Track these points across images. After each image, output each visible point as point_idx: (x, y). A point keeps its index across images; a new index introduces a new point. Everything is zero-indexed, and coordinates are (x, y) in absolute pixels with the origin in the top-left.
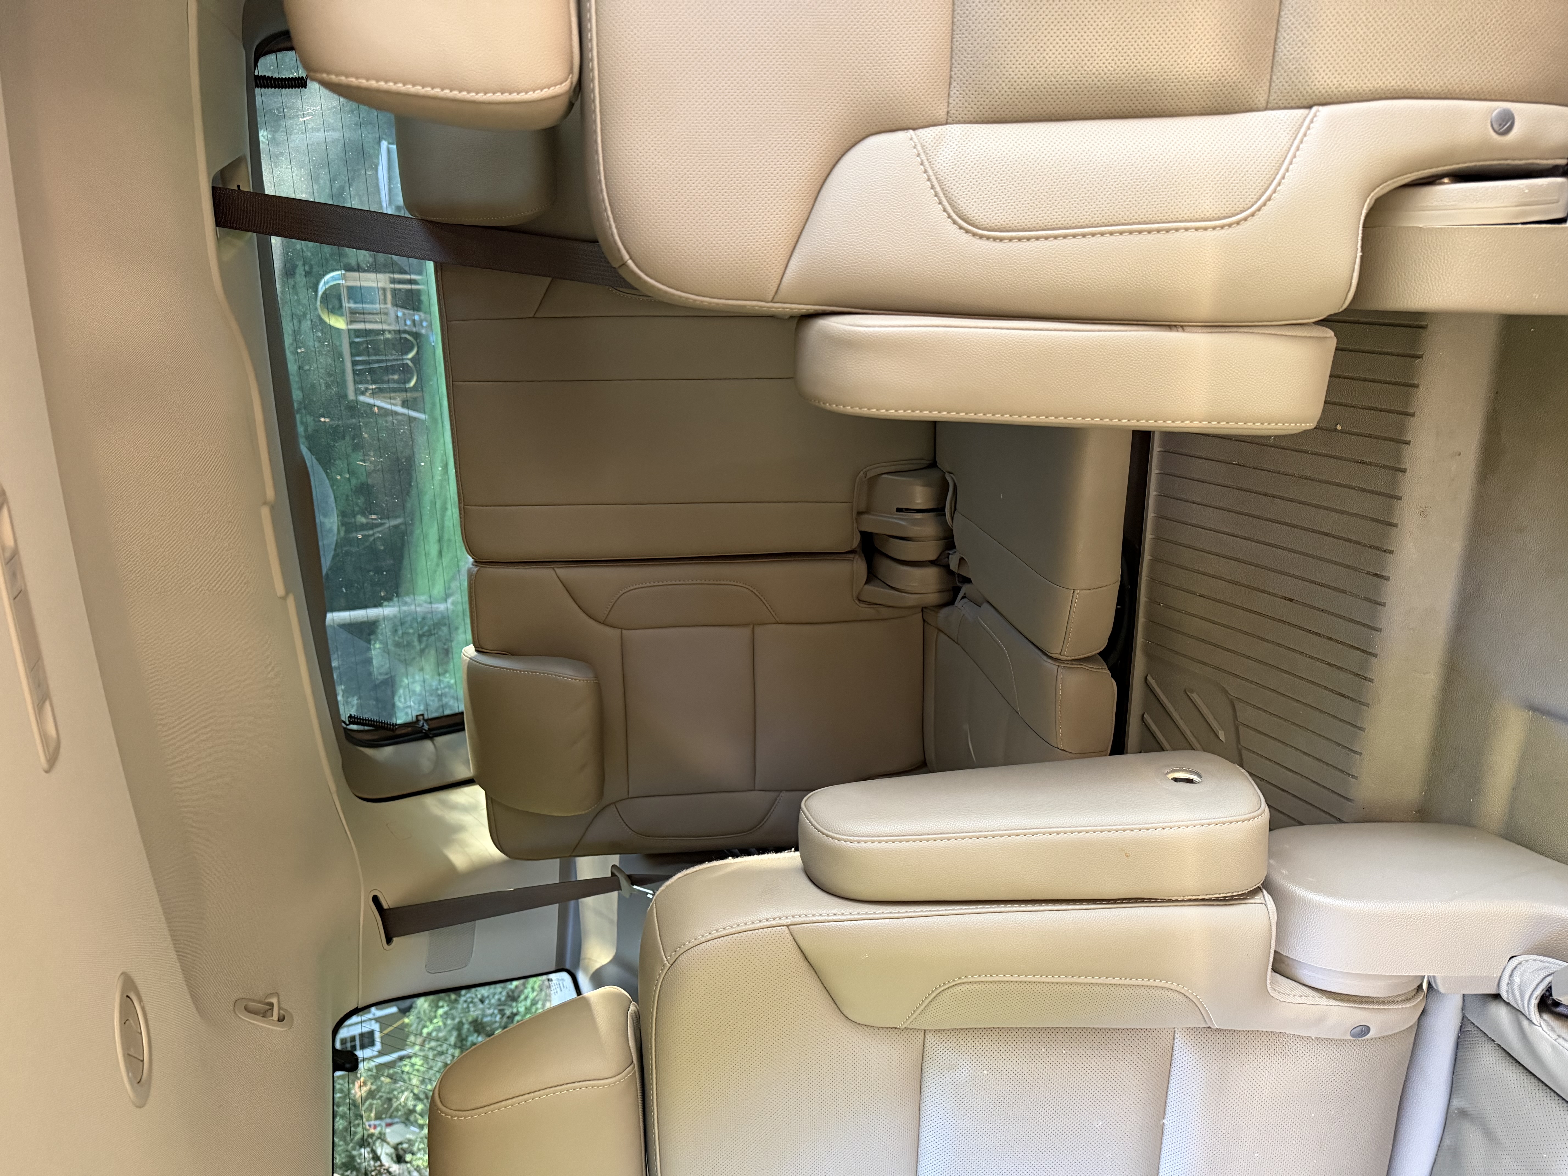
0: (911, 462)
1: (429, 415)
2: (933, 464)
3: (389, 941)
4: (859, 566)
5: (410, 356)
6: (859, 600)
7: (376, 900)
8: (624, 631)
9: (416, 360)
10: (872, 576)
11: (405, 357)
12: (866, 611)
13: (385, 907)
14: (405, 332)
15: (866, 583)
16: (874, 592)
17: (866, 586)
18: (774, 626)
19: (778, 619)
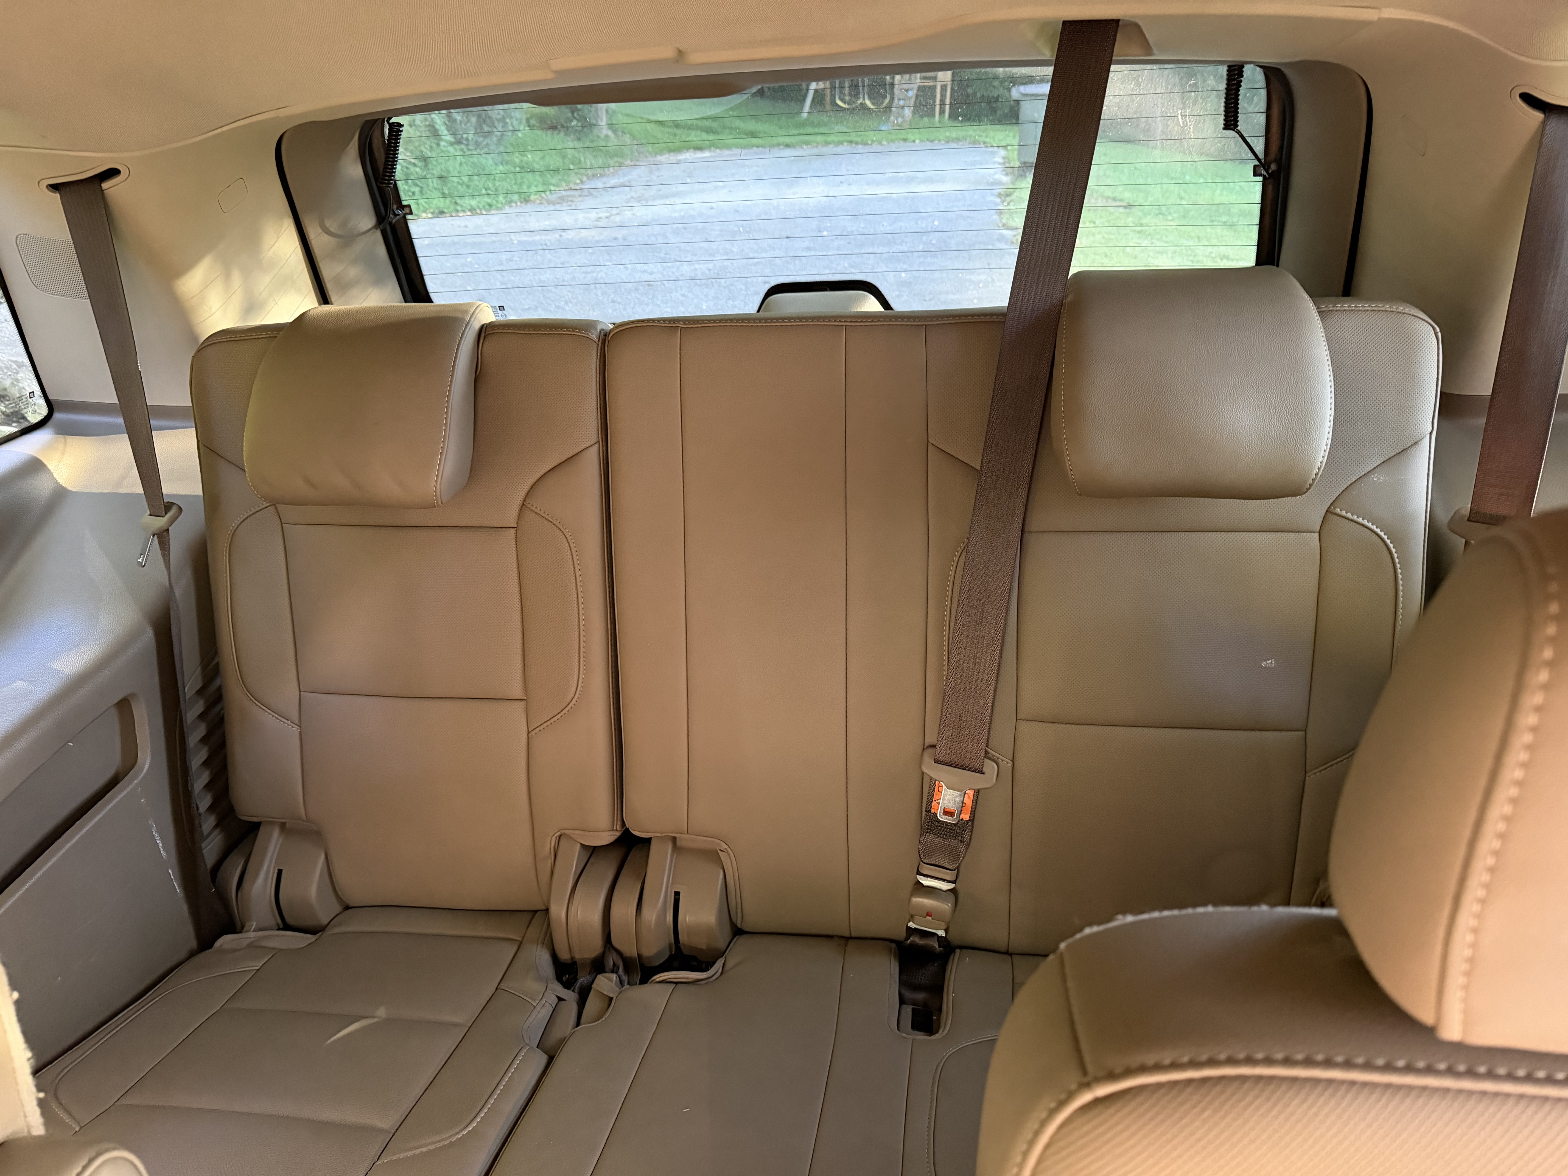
0: (739, 906)
1: (807, 119)
2: (737, 932)
3: (55, 187)
4: (606, 838)
5: (868, 103)
6: (560, 836)
7: (113, 173)
8: (513, 531)
9: (863, 106)
10: (593, 851)
11: (866, 96)
12: (547, 848)
13: (105, 185)
14: (892, 99)
15: (581, 844)
16: (572, 859)
17: (578, 846)
18: (525, 729)
19: (533, 733)
